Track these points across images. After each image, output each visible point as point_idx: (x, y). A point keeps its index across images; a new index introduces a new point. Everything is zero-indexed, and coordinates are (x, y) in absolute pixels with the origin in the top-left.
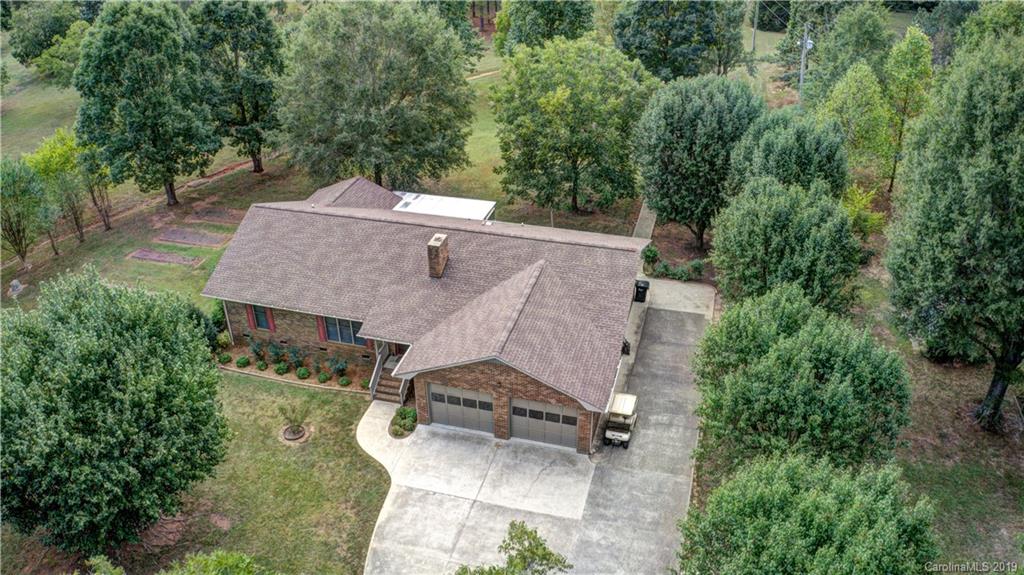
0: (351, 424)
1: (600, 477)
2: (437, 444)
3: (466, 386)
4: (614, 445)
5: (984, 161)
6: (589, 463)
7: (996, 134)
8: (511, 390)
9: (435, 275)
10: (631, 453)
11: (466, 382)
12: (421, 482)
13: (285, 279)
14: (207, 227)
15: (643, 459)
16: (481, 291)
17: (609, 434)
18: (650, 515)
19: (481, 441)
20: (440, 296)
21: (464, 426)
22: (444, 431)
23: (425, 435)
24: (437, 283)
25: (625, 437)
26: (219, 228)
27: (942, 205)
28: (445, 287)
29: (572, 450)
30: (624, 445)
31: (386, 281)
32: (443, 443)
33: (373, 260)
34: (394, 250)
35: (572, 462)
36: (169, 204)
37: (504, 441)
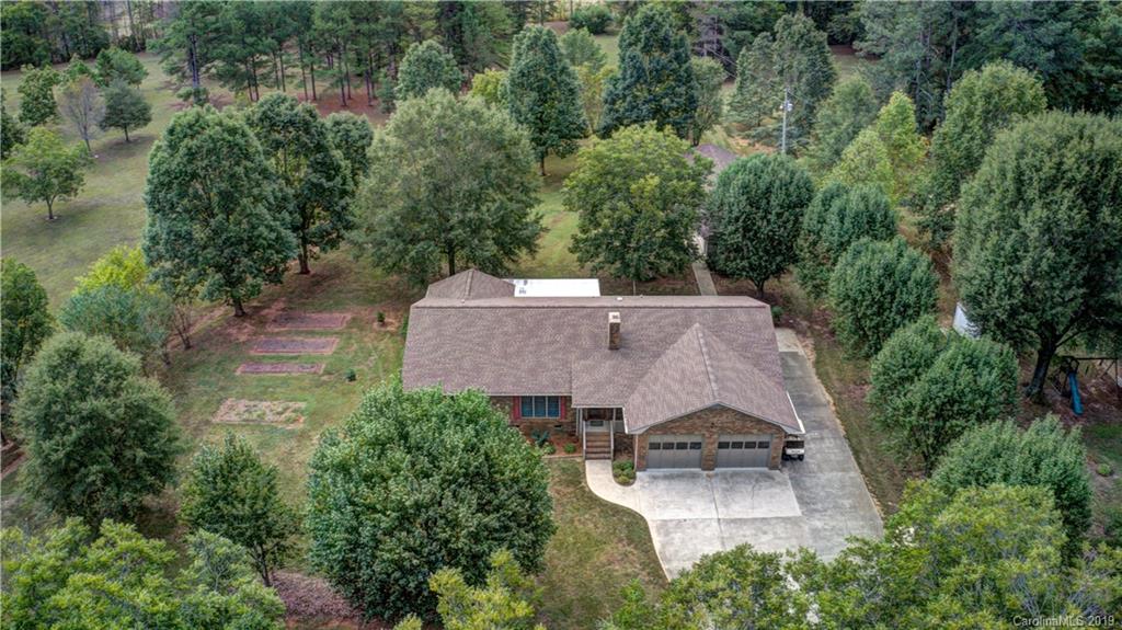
0: (580, 483)
1: (797, 484)
2: (662, 485)
3: (684, 431)
4: (794, 459)
5: (1038, 211)
6: (784, 475)
7: (1044, 192)
8: (722, 428)
9: (614, 347)
10: (807, 463)
11: (684, 428)
12: (672, 513)
13: (478, 369)
14: (298, 333)
15: (819, 466)
16: (657, 355)
17: (789, 451)
18: (847, 503)
19: (694, 476)
20: (626, 365)
21: (674, 467)
22: (661, 474)
23: (648, 480)
24: (617, 355)
25: (802, 451)
26: (312, 333)
27: (1008, 246)
28: (625, 356)
29: (766, 469)
30: (801, 457)
31: (573, 357)
32: (667, 482)
33: (552, 343)
34: (568, 331)
35: (771, 478)
36: (236, 315)
37: (711, 472)
